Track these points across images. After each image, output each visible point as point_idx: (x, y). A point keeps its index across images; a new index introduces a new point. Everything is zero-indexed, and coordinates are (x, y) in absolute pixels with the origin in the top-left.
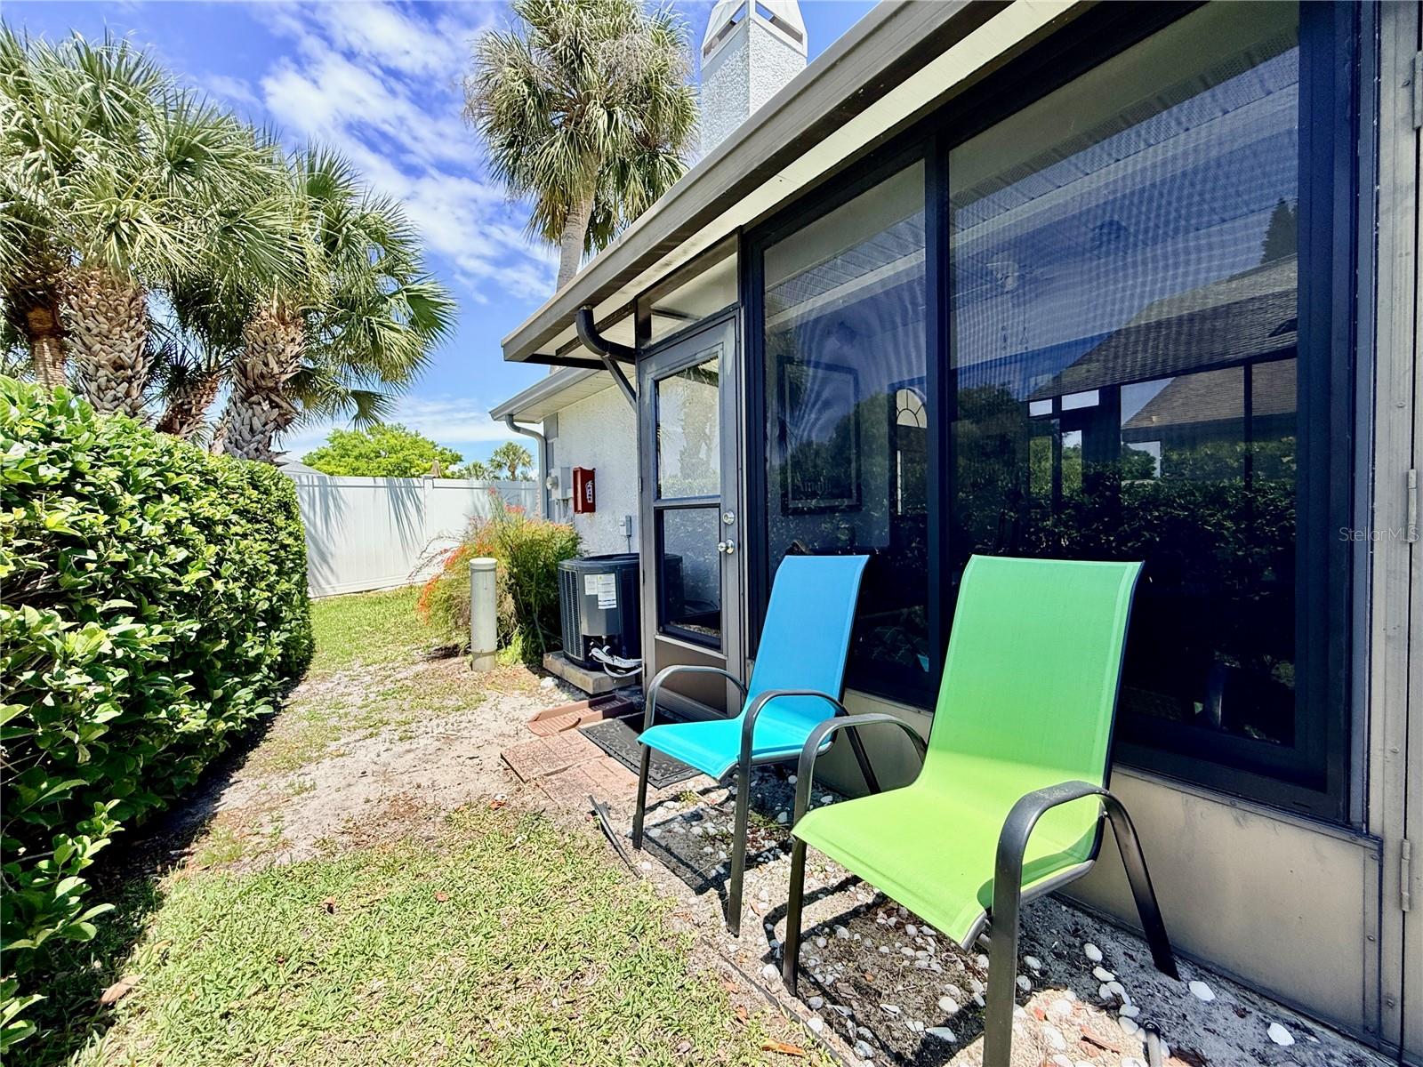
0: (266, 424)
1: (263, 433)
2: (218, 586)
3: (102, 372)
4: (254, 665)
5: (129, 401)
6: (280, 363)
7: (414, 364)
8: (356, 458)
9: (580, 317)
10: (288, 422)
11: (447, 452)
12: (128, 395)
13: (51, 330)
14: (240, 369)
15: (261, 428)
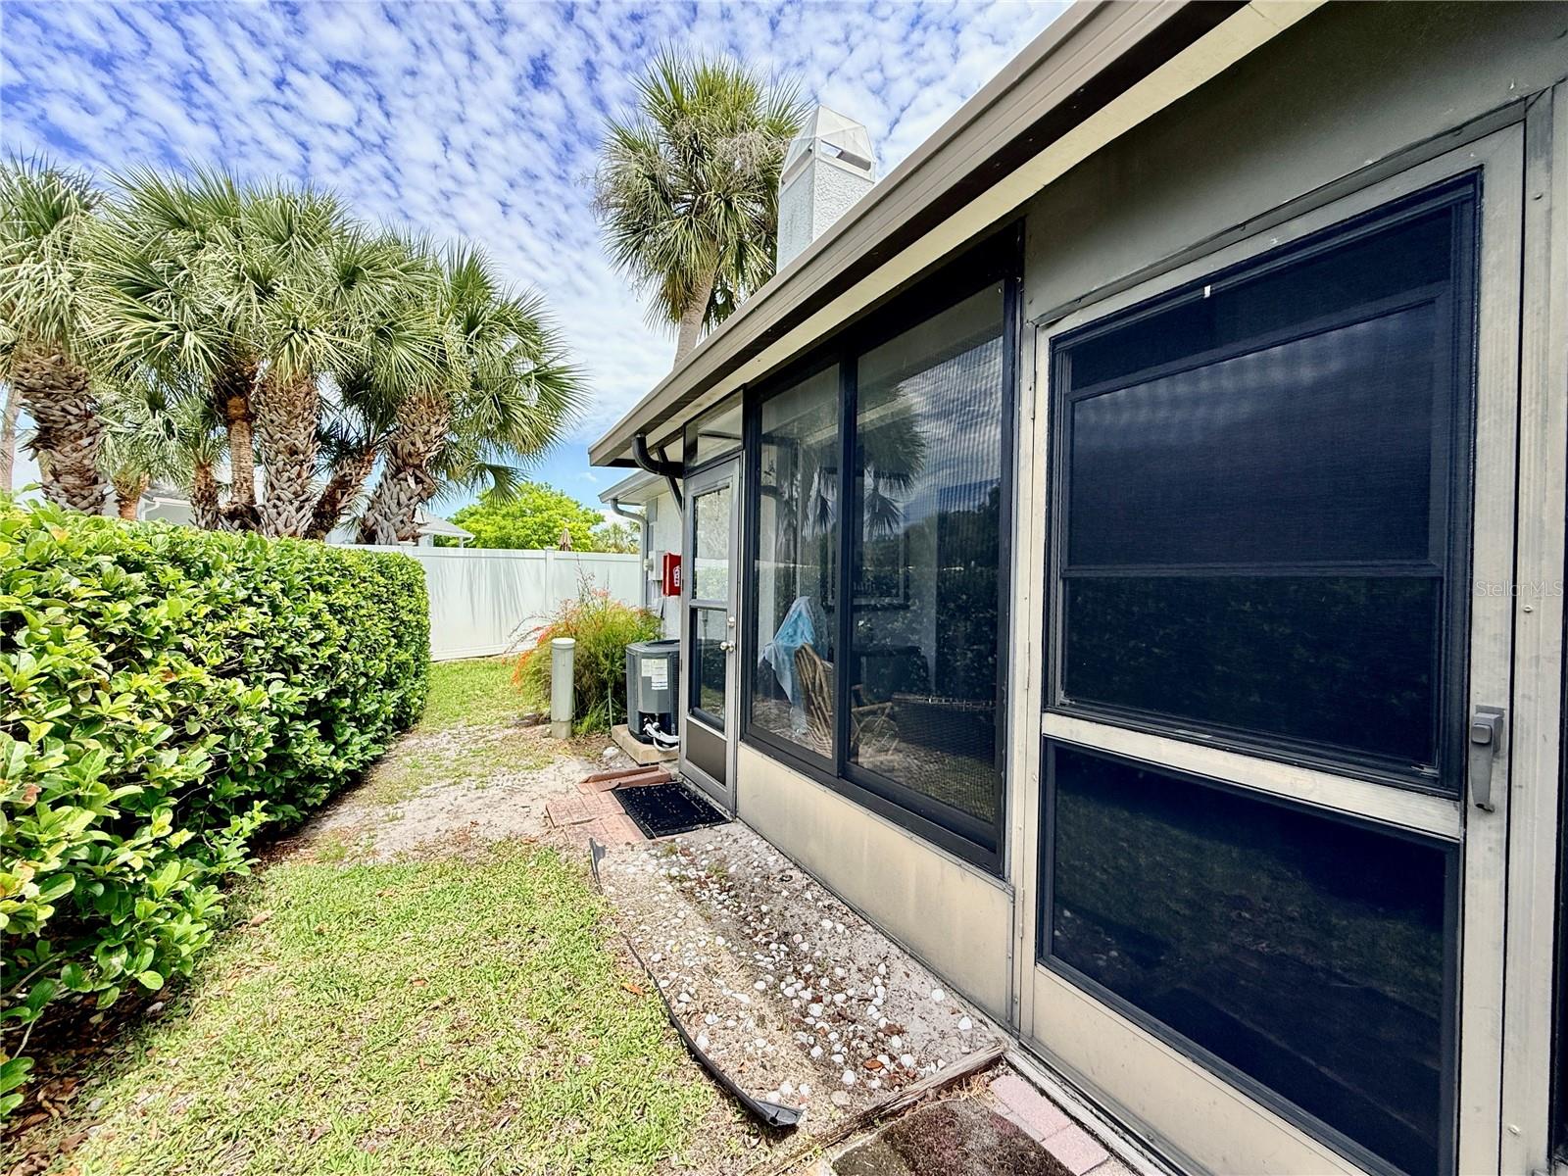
0: (411, 498)
1: (408, 506)
2: (346, 656)
3: (280, 457)
4: (370, 719)
5: (300, 481)
6: (425, 442)
7: (544, 442)
8: (504, 517)
9: (635, 443)
10: (430, 496)
11: (591, 513)
12: (299, 476)
13: (244, 415)
14: (392, 449)
15: (406, 502)
